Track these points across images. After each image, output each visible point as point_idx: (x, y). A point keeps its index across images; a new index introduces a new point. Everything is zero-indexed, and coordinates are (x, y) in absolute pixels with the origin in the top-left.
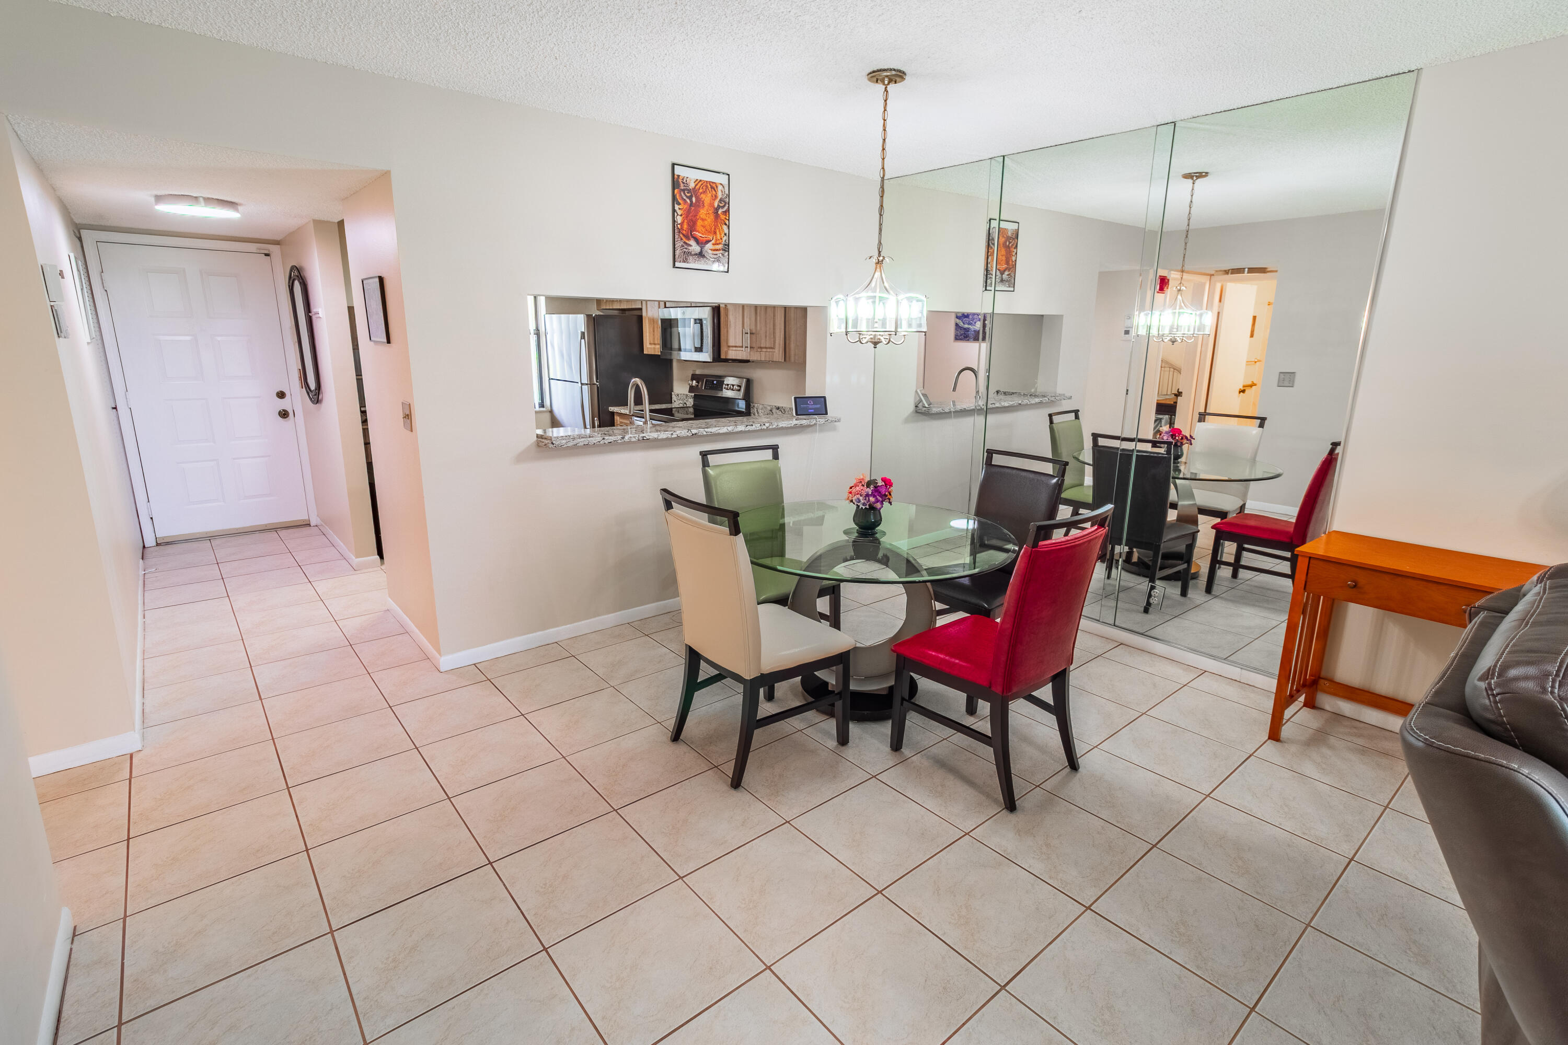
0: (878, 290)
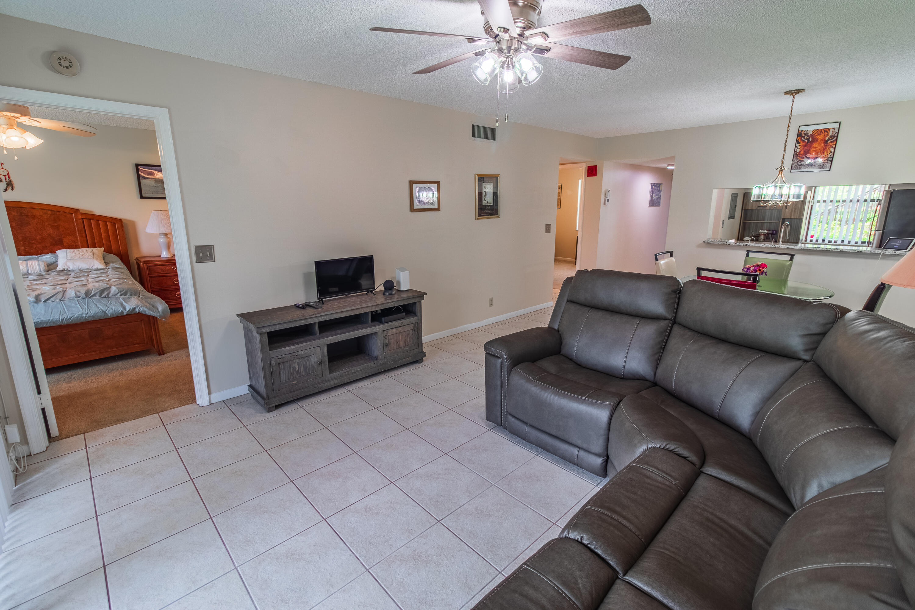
0: (779, 182)
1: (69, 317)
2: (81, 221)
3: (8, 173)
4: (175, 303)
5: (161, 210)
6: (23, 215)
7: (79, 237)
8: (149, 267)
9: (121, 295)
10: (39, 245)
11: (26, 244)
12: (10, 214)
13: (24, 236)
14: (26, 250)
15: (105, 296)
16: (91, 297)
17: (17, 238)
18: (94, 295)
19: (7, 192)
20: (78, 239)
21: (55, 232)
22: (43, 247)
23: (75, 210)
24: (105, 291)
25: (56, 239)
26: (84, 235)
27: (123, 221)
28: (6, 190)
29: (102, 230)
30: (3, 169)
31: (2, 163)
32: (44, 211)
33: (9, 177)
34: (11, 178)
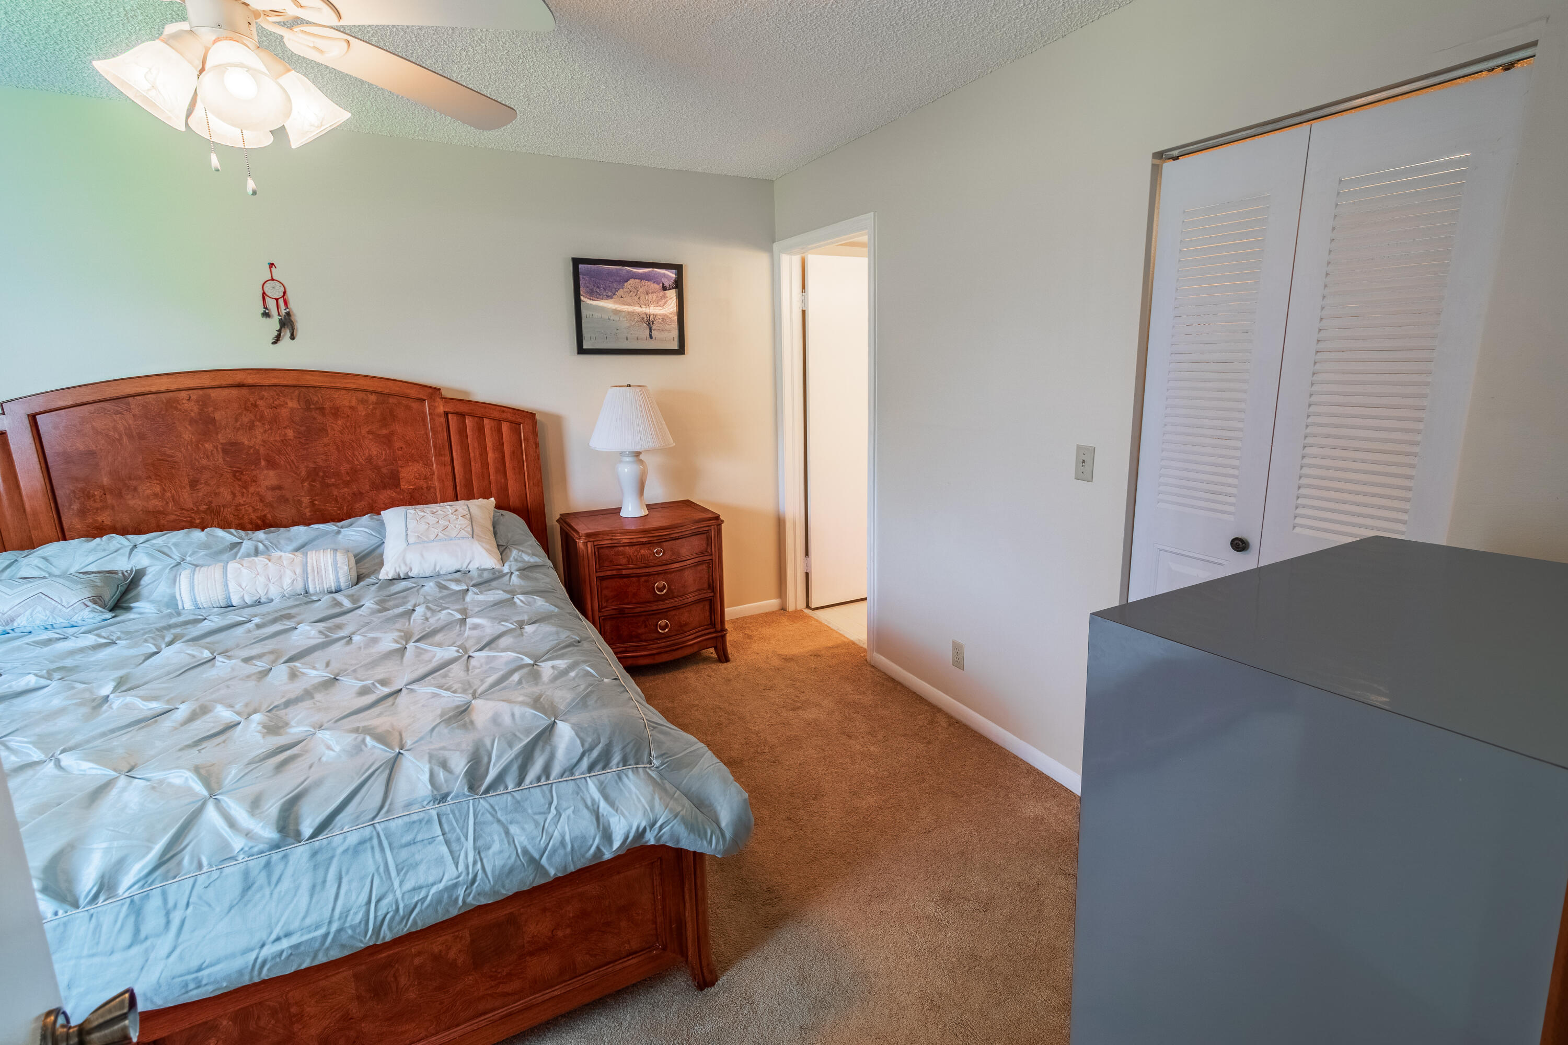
1: (405, 907)
2: (443, 420)
3: (285, 293)
4: (654, 652)
5: (629, 386)
6: (312, 406)
7: (437, 464)
8: (598, 549)
9: (591, 768)
10: (346, 490)
11: (315, 486)
12: (283, 405)
13: (312, 465)
14: (316, 504)
15: (539, 779)
16: (487, 791)
17: (296, 473)
18: (500, 779)
19: (280, 343)
20: (433, 470)
21: (383, 452)
22: (354, 494)
23: (430, 390)
24: (537, 753)
25: (384, 471)
26: (448, 458)
27: (538, 417)
28: (277, 339)
29: (489, 444)
30: (273, 280)
31: (272, 264)
32: (361, 395)
33: (286, 303)
34: (292, 305)
